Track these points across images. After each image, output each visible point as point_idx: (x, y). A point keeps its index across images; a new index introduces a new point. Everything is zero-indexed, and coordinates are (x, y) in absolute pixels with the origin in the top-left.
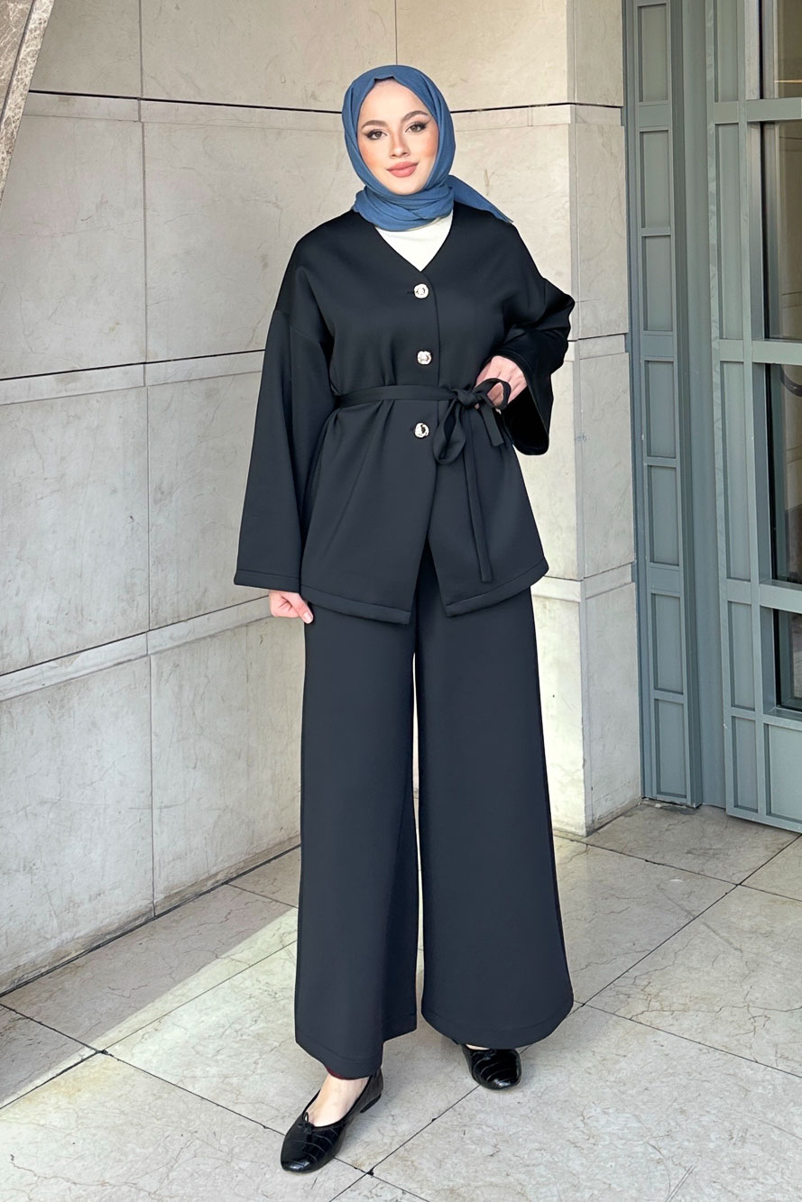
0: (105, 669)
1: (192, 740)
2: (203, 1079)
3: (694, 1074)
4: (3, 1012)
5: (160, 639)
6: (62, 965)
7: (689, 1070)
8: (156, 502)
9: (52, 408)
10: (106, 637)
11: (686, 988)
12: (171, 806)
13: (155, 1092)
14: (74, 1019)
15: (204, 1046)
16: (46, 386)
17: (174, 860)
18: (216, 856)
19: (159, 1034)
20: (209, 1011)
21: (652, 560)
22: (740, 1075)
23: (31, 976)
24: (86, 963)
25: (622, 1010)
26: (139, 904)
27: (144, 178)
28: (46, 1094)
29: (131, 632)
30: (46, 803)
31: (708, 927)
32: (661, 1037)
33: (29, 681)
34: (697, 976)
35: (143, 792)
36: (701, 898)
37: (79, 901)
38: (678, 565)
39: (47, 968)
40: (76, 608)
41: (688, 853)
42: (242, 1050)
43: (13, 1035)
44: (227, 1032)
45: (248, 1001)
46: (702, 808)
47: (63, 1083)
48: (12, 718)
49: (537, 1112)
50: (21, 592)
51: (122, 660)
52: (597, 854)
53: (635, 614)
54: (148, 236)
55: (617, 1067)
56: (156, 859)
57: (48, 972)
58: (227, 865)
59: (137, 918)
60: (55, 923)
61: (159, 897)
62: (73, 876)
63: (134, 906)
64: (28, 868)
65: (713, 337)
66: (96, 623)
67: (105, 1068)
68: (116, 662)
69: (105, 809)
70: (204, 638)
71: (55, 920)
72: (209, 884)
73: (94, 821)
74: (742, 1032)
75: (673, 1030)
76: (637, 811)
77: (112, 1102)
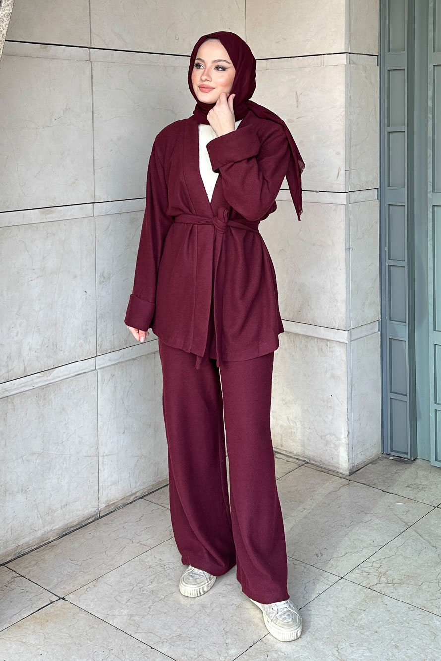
0: (71, 377)
1: (121, 418)
2: (119, 617)
3: (405, 623)
4: (8, 572)
5: (102, 361)
6: (44, 545)
7: (402, 621)
8: (100, 283)
9: (37, 228)
10: (70, 360)
11: (403, 570)
12: (109, 455)
13: (90, 624)
14: (48, 578)
15: (121, 597)
16: (34, 215)
17: (111, 485)
18: (136, 483)
19: (96, 588)
20: (125, 575)
21: (390, 319)
22: (432, 625)
23: (26, 551)
24: (59, 544)
25: (365, 582)
26: (90, 510)
27: (92, 95)
28: (28, 623)
29: (85, 357)
30: (35, 453)
31: (417, 532)
32: (386, 599)
33: (25, 384)
34: (409, 563)
35: (92, 447)
36: (413, 515)
37: (54, 509)
38: (405, 322)
39: (36, 546)
40: (53, 344)
41: (407, 487)
42: (143, 599)
43: (13, 586)
44: (134, 589)
45: (148, 570)
46: (417, 460)
47: (38, 617)
48: (14, 406)
49: (311, 644)
50: (19, 335)
51: (81, 372)
52: (355, 486)
53: (380, 350)
54: (95, 129)
55: (360, 617)
56: (101, 485)
57: (36, 549)
58: (142, 488)
59: (90, 518)
60: (40, 521)
61: (102, 506)
62: (51, 495)
63: (87, 511)
64: (24, 491)
65: (428, 191)
66: (64, 352)
67: (63, 608)
68: (76, 374)
69: (70, 457)
70: (129, 360)
71: (40, 520)
72: (132, 499)
73: (64, 463)
74: (434, 598)
75: (393, 595)
76: (379, 461)
77: (65, 629)
